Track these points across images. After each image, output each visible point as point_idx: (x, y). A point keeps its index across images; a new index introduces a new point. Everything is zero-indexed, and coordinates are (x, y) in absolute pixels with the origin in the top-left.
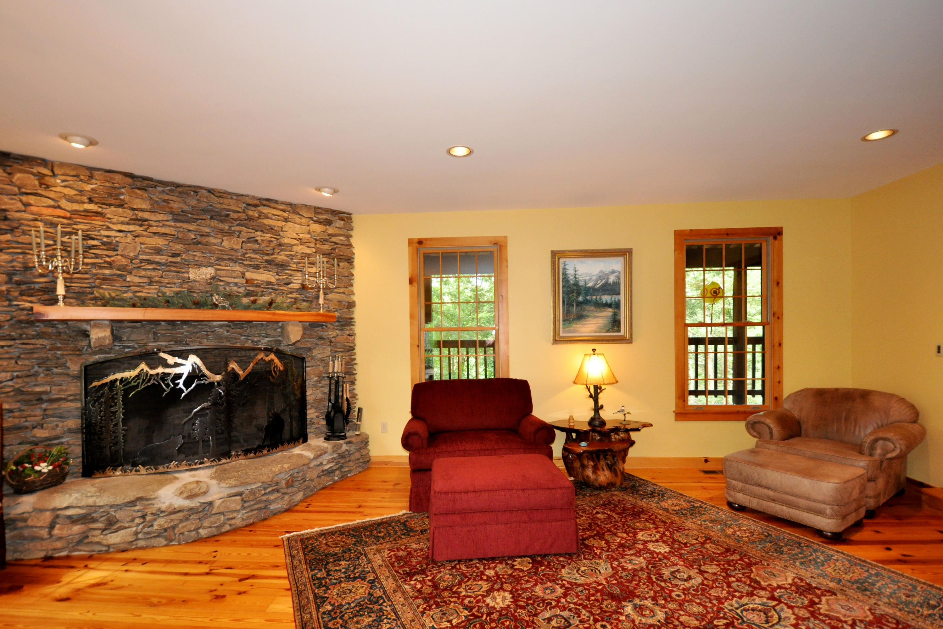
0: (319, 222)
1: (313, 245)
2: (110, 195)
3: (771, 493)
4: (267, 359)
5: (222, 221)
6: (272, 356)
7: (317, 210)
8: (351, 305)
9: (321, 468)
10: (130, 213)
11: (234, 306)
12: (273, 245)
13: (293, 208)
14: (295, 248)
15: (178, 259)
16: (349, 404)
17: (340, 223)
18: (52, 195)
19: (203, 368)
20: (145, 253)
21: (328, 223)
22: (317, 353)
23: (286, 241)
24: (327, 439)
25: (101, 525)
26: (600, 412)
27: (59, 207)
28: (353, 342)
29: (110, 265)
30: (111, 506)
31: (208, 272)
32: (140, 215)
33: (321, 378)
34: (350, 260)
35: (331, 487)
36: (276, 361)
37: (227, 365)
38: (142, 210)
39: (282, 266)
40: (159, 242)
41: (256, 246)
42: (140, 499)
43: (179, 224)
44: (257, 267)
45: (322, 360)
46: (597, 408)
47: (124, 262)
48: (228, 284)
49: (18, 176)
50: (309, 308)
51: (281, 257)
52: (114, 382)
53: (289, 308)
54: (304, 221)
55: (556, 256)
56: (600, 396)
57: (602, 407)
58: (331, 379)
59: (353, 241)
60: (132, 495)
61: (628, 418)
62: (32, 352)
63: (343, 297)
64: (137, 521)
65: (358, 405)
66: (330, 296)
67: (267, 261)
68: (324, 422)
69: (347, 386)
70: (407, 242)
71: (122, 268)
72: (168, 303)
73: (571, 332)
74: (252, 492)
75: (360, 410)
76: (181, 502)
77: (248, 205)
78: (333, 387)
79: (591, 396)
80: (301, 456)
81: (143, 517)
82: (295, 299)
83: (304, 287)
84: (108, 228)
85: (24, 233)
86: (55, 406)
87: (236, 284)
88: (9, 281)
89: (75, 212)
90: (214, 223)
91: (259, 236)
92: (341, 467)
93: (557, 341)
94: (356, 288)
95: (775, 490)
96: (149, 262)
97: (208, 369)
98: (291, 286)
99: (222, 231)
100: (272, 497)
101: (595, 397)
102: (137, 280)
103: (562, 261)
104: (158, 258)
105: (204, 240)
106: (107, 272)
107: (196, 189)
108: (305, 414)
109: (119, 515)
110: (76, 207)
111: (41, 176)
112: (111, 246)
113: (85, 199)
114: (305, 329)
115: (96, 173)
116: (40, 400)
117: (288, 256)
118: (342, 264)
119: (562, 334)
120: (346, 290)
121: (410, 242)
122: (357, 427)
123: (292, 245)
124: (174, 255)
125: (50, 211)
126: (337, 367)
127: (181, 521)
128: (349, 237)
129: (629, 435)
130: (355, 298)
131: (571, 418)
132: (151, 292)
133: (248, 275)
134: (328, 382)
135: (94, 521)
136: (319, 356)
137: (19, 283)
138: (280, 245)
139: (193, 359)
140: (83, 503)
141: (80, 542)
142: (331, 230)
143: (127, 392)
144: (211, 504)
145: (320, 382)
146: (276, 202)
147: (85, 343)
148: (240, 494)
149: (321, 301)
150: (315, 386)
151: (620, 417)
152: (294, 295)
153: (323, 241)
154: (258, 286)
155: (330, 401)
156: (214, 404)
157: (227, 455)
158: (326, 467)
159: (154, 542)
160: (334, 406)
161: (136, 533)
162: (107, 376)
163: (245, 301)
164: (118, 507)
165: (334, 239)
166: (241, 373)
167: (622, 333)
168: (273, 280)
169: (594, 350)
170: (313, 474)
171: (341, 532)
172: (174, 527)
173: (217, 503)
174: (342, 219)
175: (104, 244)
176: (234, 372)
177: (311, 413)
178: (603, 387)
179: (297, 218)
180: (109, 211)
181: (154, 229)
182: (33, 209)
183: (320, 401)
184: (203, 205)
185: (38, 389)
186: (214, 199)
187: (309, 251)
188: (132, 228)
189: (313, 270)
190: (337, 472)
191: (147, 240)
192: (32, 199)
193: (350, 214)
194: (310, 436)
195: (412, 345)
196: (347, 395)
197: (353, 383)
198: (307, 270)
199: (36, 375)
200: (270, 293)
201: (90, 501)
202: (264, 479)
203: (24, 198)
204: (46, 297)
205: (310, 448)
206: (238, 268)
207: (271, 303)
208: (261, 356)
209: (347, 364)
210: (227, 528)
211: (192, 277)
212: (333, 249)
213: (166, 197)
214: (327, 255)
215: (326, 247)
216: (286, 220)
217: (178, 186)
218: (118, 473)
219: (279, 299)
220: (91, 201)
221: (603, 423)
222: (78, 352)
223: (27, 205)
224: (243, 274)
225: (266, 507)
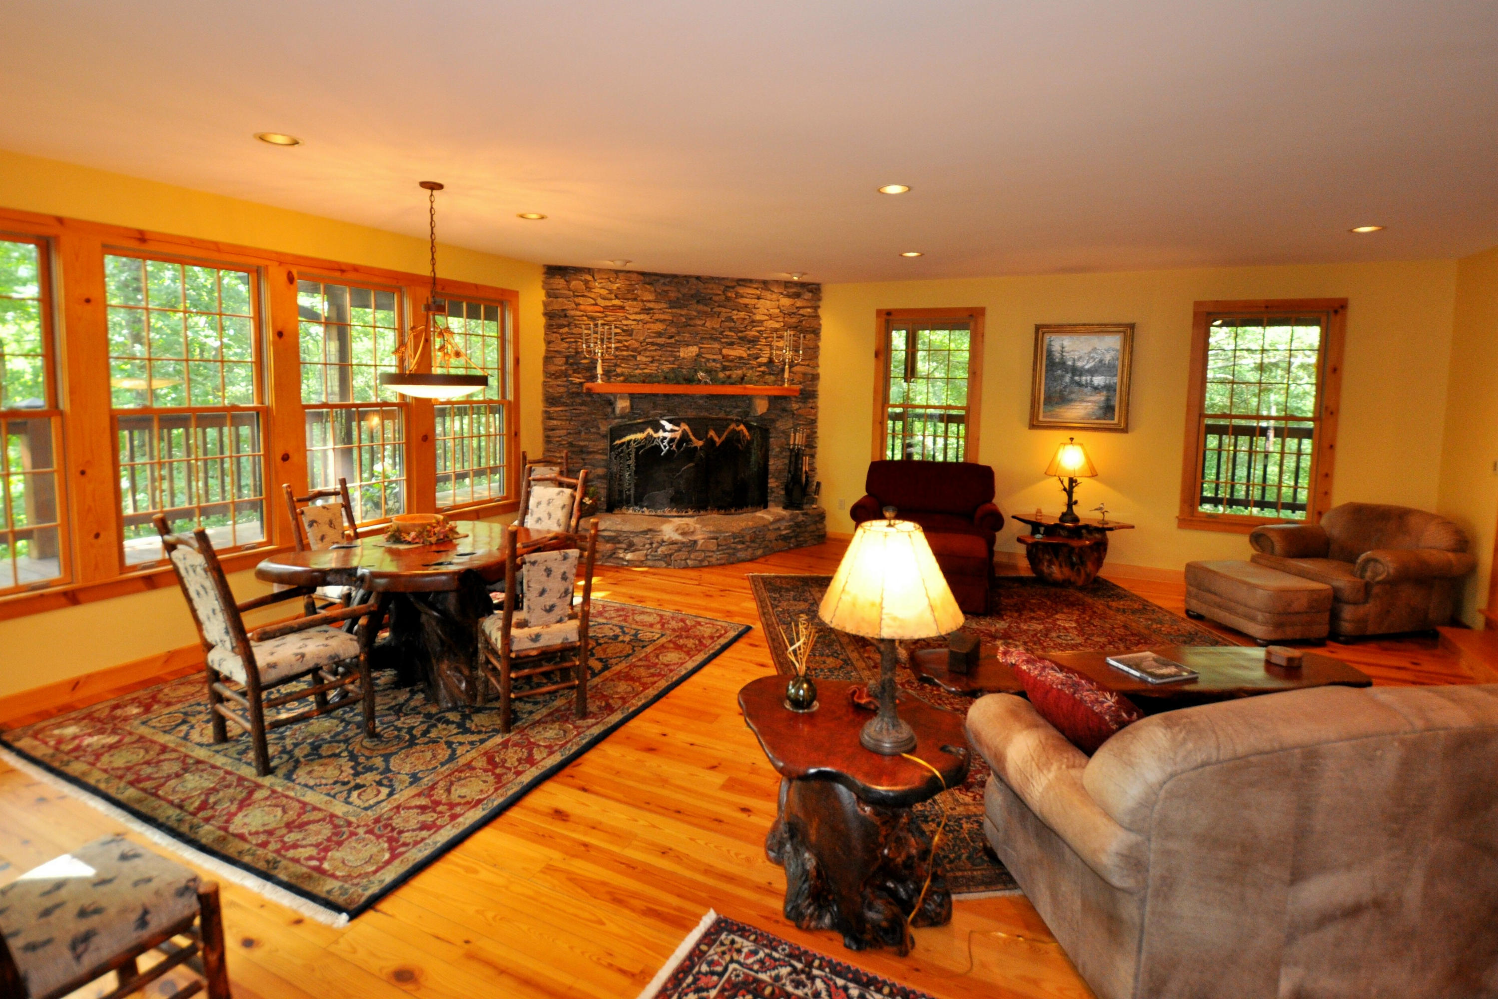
0: (788, 296)
1: (781, 319)
2: (629, 291)
3: (1218, 599)
4: (738, 429)
5: (706, 305)
6: (742, 427)
7: (787, 284)
8: (815, 377)
9: (779, 533)
10: (641, 304)
11: (715, 381)
12: (746, 322)
13: (765, 284)
14: (765, 323)
15: (673, 341)
16: (807, 477)
17: (808, 295)
18: (593, 295)
19: (690, 434)
20: (650, 337)
21: (797, 295)
22: (781, 425)
23: (758, 317)
24: (785, 508)
25: (624, 546)
26: (1074, 507)
27: (596, 304)
28: (815, 414)
29: (627, 348)
30: (632, 532)
31: (693, 350)
32: (649, 305)
33: (783, 449)
34: (816, 332)
35: (786, 551)
36: (745, 430)
37: (707, 433)
38: (649, 301)
39: (754, 341)
40: (659, 327)
41: (732, 324)
42: (650, 530)
43: (674, 310)
44: (732, 344)
45: (784, 432)
46: (1071, 504)
47: (636, 345)
48: (708, 360)
49: (574, 283)
50: (775, 383)
51: (753, 333)
52: (629, 442)
53: (756, 383)
54: (774, 296)
55: (1040, 330)
56: (1075, 489)
57: (1076, 502)
58: (792, 450)
59: (821, 312)
60: (645, 526)
61: (1108, 517)
62: (578, 415)
63: (808, 370)
64: (647, 546)
65: (817, 478)
66: (795, 369)
67: (740, 338)
68: (783, 492)
69: (806, 459)
70: (874, 315)
71: (634, 350)
72: (666, 379)
73: (1052, 416)
74: (725, 539)
75: (818, 484)
76: (677, 537)
77: (727, 287)
78: (793, 459)
79: (1065, 489)
80: (762, 518)
81: (651, 544)
82: (763, 372)
83: (771, 361)
84: (627, 319)
85: (576, 326)
86: (591, 456)
87: (714, 360)
88: (566, 363)
89: (606, 307)
90: (701, 307)
91: (735, 315)
92: (796, 537)
93: (1034, 425)
94: (822, 360)
95: (1221, 596)
96: (653, 344)
97: (694, 435)
98: (759, 360)
99: (705, 313)
100: (739, 546)
101: (1070, 492)
102: (644, 359)
103: (1047, 336)
104: (660, 340)
105: (692, 322)
106: (625, 353)
107: (687, 278)
108: (767, 483)
109: (636, 540)
110: (607, 303)
111: (586, 282)
112: (629, 332)
113: (613, 296)
114: (770, 402)
115: (620, 274)
116: (582, 452)
117: (759, 332)
118: (808, 336)
119: (1041, 418)
120: (811, 363)
121: (879, 313)
122: (814, 501)
123: (762, 321)
124: (671, 337)
125: (592, 308)
126: (798, 439)
127: (676, 551)
128: (816, 308)
129: (1105, 535)
130: (821, 371)
131: (1039, 511)
132: (651, 369)
133: (725, 351)
134: (788, 454)
135: (619, 542)
136: (782, 428)
137: (572, 364)
138: (753, 321)
139: (684, 426)
140: (614, 528)
141: (610, 556)
142: (799, 303)
143: (638, 449)
144: (695, 542)
145: (781, 452)
146: (751, 281)
147: (609, 410)
148: (717, 539)
149: (786, 375)
150: (776, 456)
151: (1098, 515)
152: (762, 369)
153: (790, 314)
154: (732, 361)
155: (789, 472)
156: (697, 465)
157: (705, 508)
158: (784, 532)
159: (658, 563)
160: (793, 477)
161: (646, 555)
162: (625, 436)
163: (721, 375)
164: (637, 534)
165: (802, 312)
166: (716, 439)
167: (1116, 421)
168: (745, 355)
169: (1072, 439)
170: (771, 536)
171: (792, 578)
172: (671, 555)
173: (700, 542)
174: (811, 291)
175: (624, 331)
176: (712, 439)
177: (772, 483)
178: (1079, 480)
179: (768, 294)
180: (628, 304)
181: (657, 316)
182: (582, 307)
183: (780, 471)
184: (693, 292)
185: (582, 443)
186: (701, 285)
187: (777, 325)
188: (642, 317)
189: (781, 344)
190: (793, 540)
191: (652, 326)
192: (580, 300)
193: (818, 285)
194: (770, 504)
195: (874, 422)
196: (805, 468)
197: (813, 456)
198: (775, 344)
199: (579, 433)
200: (741, 368)
201: (619, 527)
202: (734, 530)
203: (576, 300)
204: (588, 374)
205: (769, 513)
206: (717, 346)
207: (742, 379)
208: (733, 426)
209: (808, 437)
210: (706, 563)
211: (682, 355)
212: (801, 322)
213: (666, 288)
214: (795, 328)
215: (793, 320)
216: (759, 298)
217: (675, 276)
218: (630, 511)
219: (749, 373)
220: (616, 297)
221: (1076, 519)
222: (606, 417)
223: (577, 304)
224: (720, 350)
225: (734, 554)
